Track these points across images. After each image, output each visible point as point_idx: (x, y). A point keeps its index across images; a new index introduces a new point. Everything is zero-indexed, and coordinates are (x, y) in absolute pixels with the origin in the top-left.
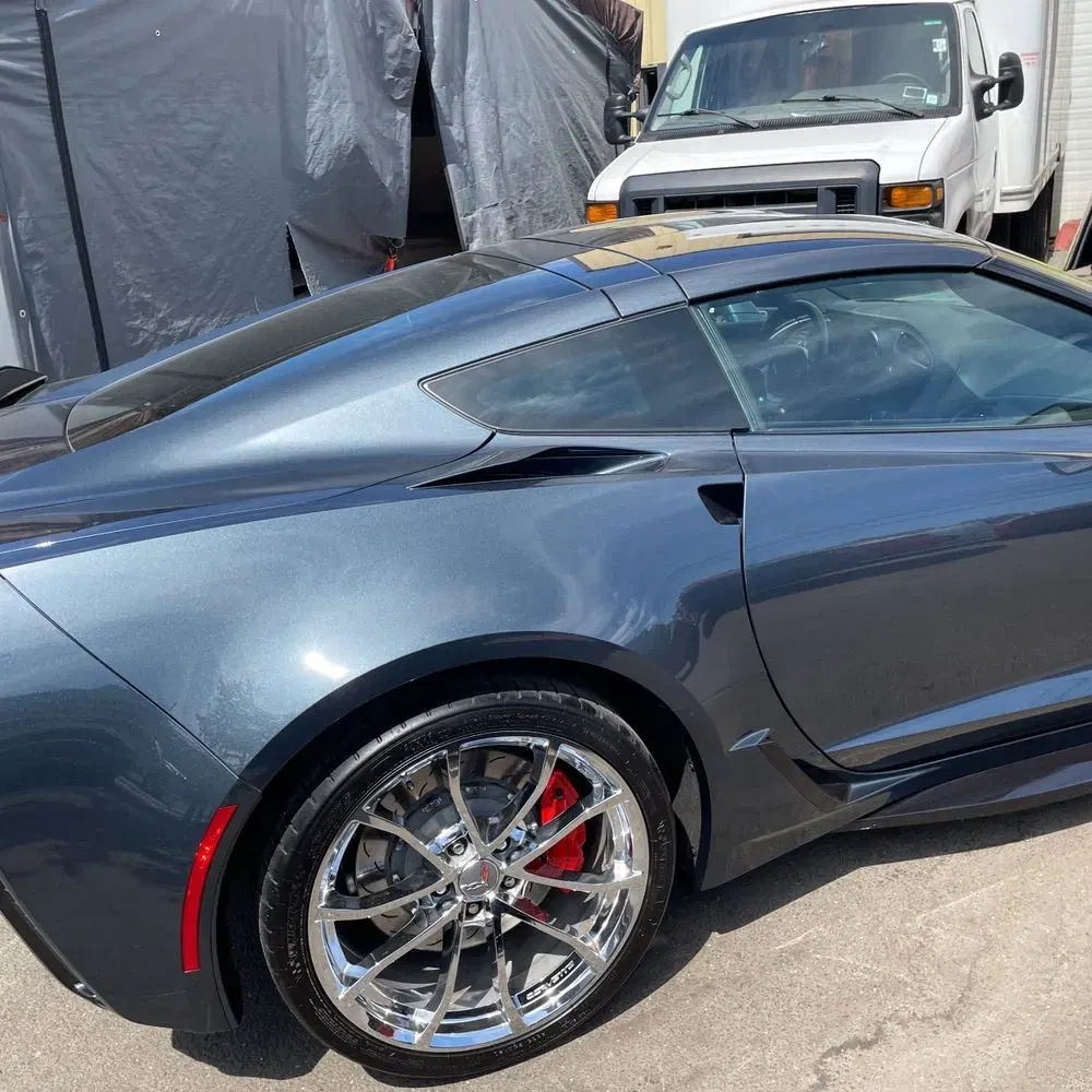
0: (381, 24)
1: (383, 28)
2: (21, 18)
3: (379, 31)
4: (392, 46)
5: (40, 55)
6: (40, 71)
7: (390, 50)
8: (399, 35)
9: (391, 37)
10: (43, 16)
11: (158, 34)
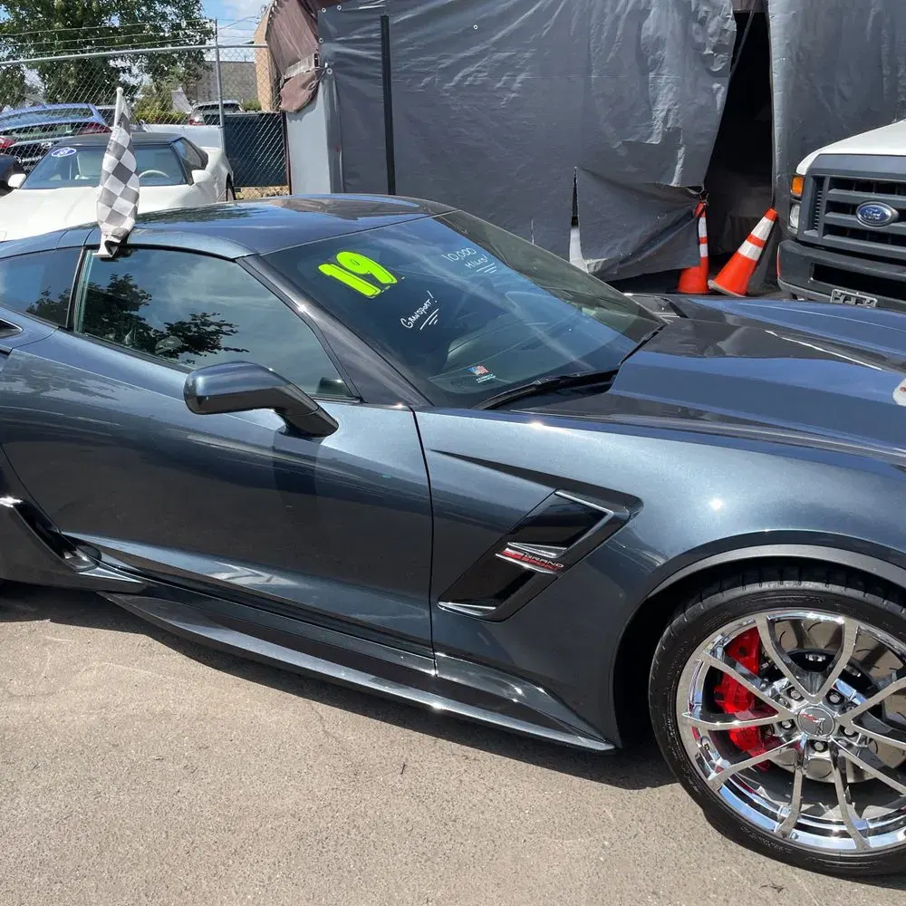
0: (705, 8)
1: (706, 12)
2: (369, 22)
3: (701, 14)
4: (712, 27)
5: (380, 46)
6: (378, 56)
7: (710, 30)
8: (718, 17)
9: (711, 19)
10: (385, 20)
11: (476, 27)
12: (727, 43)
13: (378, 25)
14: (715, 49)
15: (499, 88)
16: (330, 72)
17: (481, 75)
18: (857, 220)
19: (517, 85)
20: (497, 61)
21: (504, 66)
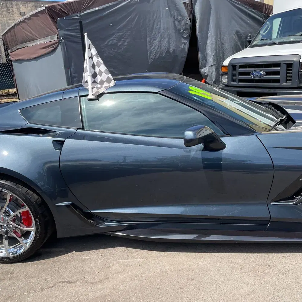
1: (180, 18)
2: (76, 23)
3: (179, 19)
4: (183, 23)
5: (80, 31)
6: (80, 35)
7: (182, 24)
8: (184, 20)
9: (182, 20)
10: (81, 23)
11: (111, 24)
12: (188, 28)
13: (78, 24)
14: (184, 30)
15: (120, 45)
16: (63, 41)
17: (114, 40)
18: (251, 77)
19: (126, 44)
20: (119, 36)
21: (121, 37)
